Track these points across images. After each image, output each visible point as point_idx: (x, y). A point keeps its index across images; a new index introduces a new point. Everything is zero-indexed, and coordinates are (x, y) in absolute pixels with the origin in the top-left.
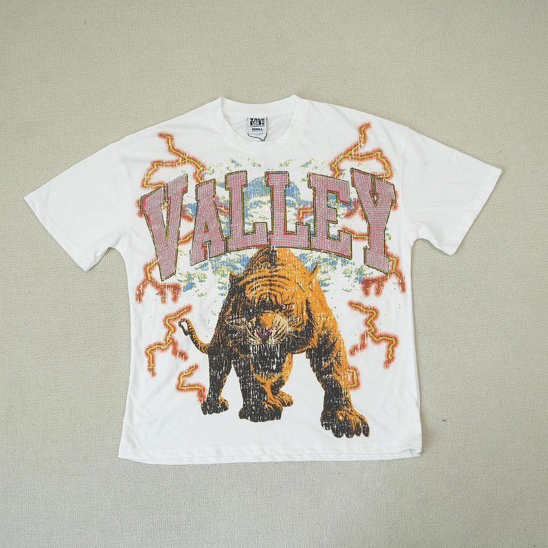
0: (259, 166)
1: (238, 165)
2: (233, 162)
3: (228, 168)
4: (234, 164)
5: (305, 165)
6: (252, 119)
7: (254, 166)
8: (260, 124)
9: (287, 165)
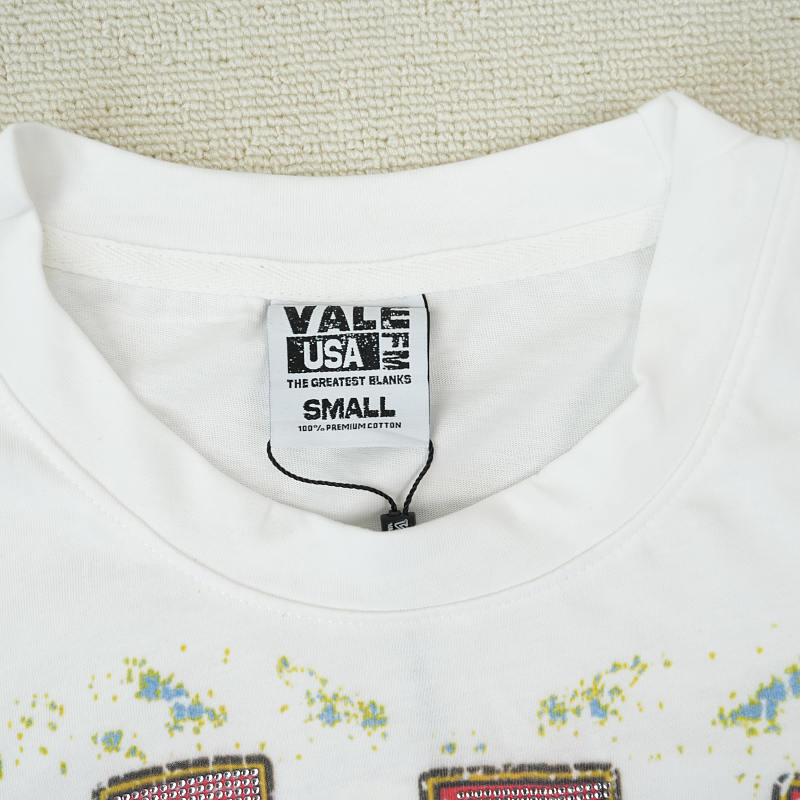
0: (374, 717)
1: (195, 711)
2: (151, 686)
3: (112, 740)
4: (162, 709)
5: (750, 711)
6: (298, 319)
7: (330, 716)
8: (370, 359)
9: (599, 710)
